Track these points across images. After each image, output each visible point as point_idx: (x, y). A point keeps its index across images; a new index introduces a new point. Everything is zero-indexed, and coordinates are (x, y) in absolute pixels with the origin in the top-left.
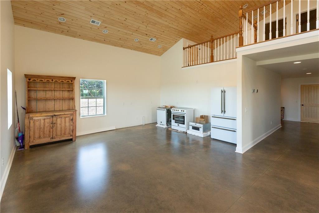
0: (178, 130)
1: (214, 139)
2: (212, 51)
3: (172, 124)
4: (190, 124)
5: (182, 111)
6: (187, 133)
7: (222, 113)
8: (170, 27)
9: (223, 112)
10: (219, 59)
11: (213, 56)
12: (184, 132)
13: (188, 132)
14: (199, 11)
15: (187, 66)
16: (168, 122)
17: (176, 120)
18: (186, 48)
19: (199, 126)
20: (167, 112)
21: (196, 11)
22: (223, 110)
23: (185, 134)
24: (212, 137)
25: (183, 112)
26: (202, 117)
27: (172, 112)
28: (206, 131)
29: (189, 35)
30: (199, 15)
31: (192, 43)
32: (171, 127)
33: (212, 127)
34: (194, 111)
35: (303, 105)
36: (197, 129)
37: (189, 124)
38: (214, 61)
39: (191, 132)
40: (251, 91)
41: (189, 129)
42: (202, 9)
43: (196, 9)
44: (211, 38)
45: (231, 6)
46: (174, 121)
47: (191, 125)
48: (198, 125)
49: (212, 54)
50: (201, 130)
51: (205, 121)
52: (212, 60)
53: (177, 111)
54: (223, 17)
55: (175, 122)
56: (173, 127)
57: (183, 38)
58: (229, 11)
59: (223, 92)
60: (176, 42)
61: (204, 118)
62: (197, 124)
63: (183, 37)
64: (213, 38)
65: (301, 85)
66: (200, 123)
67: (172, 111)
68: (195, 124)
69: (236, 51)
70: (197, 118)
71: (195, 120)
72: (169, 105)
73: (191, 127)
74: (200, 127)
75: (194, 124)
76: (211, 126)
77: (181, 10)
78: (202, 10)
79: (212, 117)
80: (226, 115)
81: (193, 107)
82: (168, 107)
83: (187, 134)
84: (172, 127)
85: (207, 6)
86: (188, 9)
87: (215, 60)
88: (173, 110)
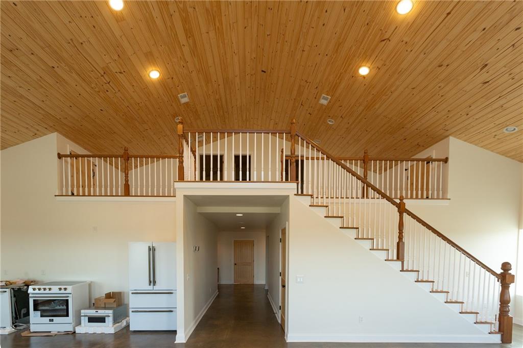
0: (50, 332)
1: (135, 332)
2: (127, 176)
3: (31, 323)
4: (82, 314)
5: (60, 289)
6: (75, 332)
7: (150, 285)
8: (22, 96)
9: (152, 284)
10: (140, 194)
11: (129, 185)
12: (67, 333)
13: (79, 330)
14: (99, 92)
15: (70, 194)
16: (16, 318)
17: (43, 311)
18: (66, 156)
19: (104, 315)
20: (15, 296)
21: (92, 88)
22: (152, 280)
23: (71, 337)
24: (132, 328)
25: (63, 291)
26: (109, 296)
27: (30, 295)
28: (118, 321)
29: (71, 131)
30: (99, 100)
31: (80, 150)
32: (28, 329)
33: (133, 312)
34: (90, 285)
35: (236, 264)
36: (101, 320)
37: (80, 313)
38: (130, 195)
39: (86, 328)
40: (192, 249)
41: (80, 324)
42: (107, 91)
43: (93, 86)
44: (124, 151)
45: (159, 110)
46: (39, 313)
47: (85, 316)
48: (101, 313)
49: (127, 181)
50: (109, 320)
51: (115, 304)
52: (127, 193)
53: (47, 291)
54: (144, 121)
55: (42, 316)
56: (33, 328)
57: (56, 133)
58: (154, 115)
59: (152, 250)
60: (35, 136)
61: (114, 298)
62: (100, 311)
63: (57, 131)
64: (128, 154)
65: (235, 241)
66: (105, 308)
67: (30, 290)
68: (94, 311)
69: (175, 187)
70: (97, 300)
71: (94, 304)
72: (18, 278)
73: (84, 320)
74: (107, 315)
75: (92, 313)
76: (131, 310)
77: (56, 69)
78: (107, 93)
79: (132, 293)
80: (157, 288)
81: (87, 278)
82: (15, 283)
83: (75, 336)
84: (31, 328)
85: (117, 90)
86: (74, 75)
87: (133, 192)
88: (34, 289)
